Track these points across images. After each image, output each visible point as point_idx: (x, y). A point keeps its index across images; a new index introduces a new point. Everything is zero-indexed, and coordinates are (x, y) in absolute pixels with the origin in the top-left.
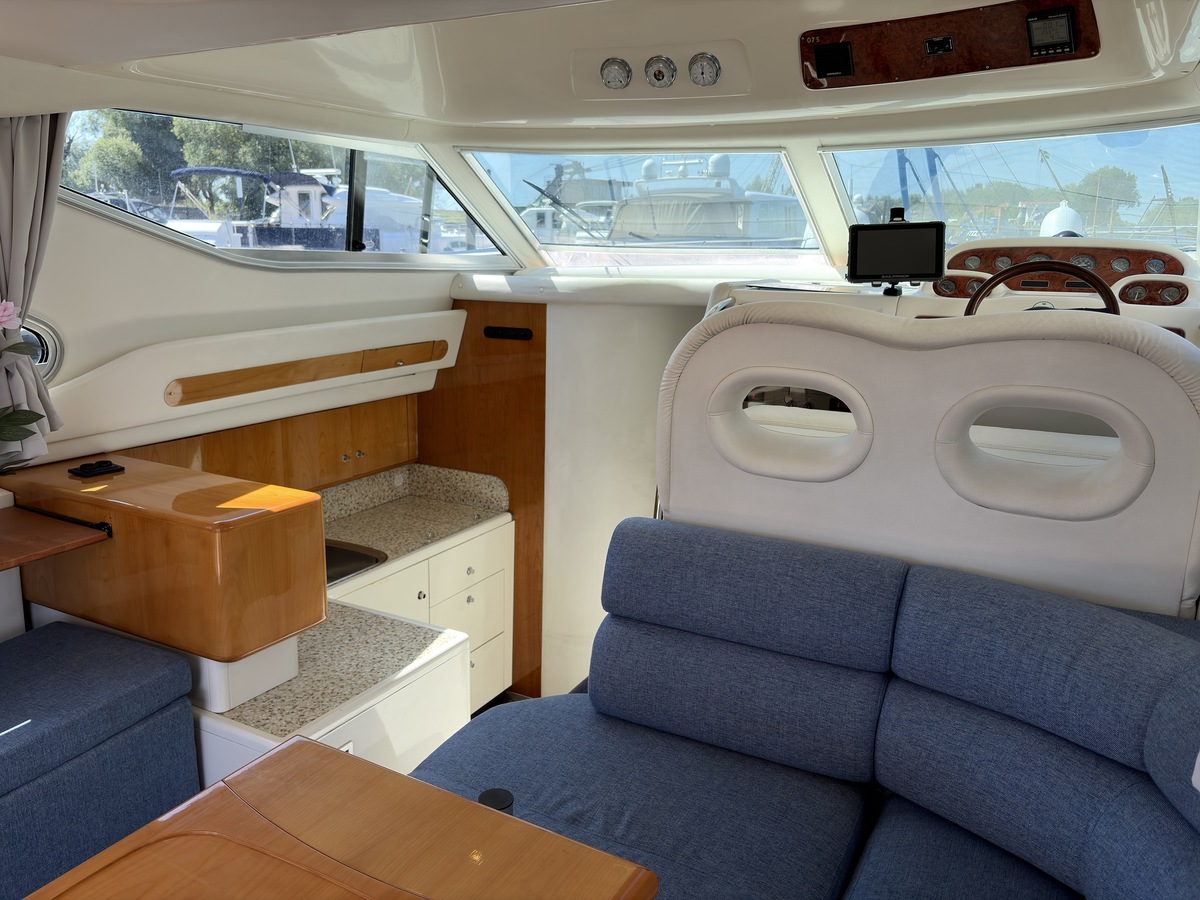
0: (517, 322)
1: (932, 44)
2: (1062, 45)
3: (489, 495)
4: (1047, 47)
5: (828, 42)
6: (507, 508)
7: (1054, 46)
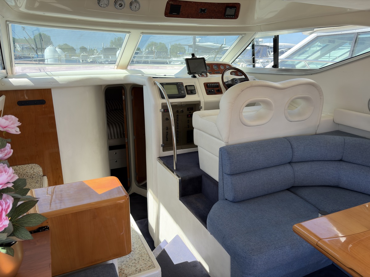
0: (37, 97)
1: (201, 9)
2: (232, 16)
3: (33, 171)
4: (229, 16)
5: (175, 4)
6: (43, 175)
7: (231, 16)
